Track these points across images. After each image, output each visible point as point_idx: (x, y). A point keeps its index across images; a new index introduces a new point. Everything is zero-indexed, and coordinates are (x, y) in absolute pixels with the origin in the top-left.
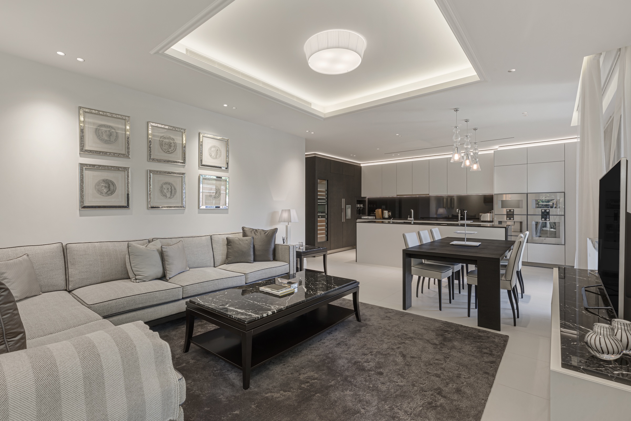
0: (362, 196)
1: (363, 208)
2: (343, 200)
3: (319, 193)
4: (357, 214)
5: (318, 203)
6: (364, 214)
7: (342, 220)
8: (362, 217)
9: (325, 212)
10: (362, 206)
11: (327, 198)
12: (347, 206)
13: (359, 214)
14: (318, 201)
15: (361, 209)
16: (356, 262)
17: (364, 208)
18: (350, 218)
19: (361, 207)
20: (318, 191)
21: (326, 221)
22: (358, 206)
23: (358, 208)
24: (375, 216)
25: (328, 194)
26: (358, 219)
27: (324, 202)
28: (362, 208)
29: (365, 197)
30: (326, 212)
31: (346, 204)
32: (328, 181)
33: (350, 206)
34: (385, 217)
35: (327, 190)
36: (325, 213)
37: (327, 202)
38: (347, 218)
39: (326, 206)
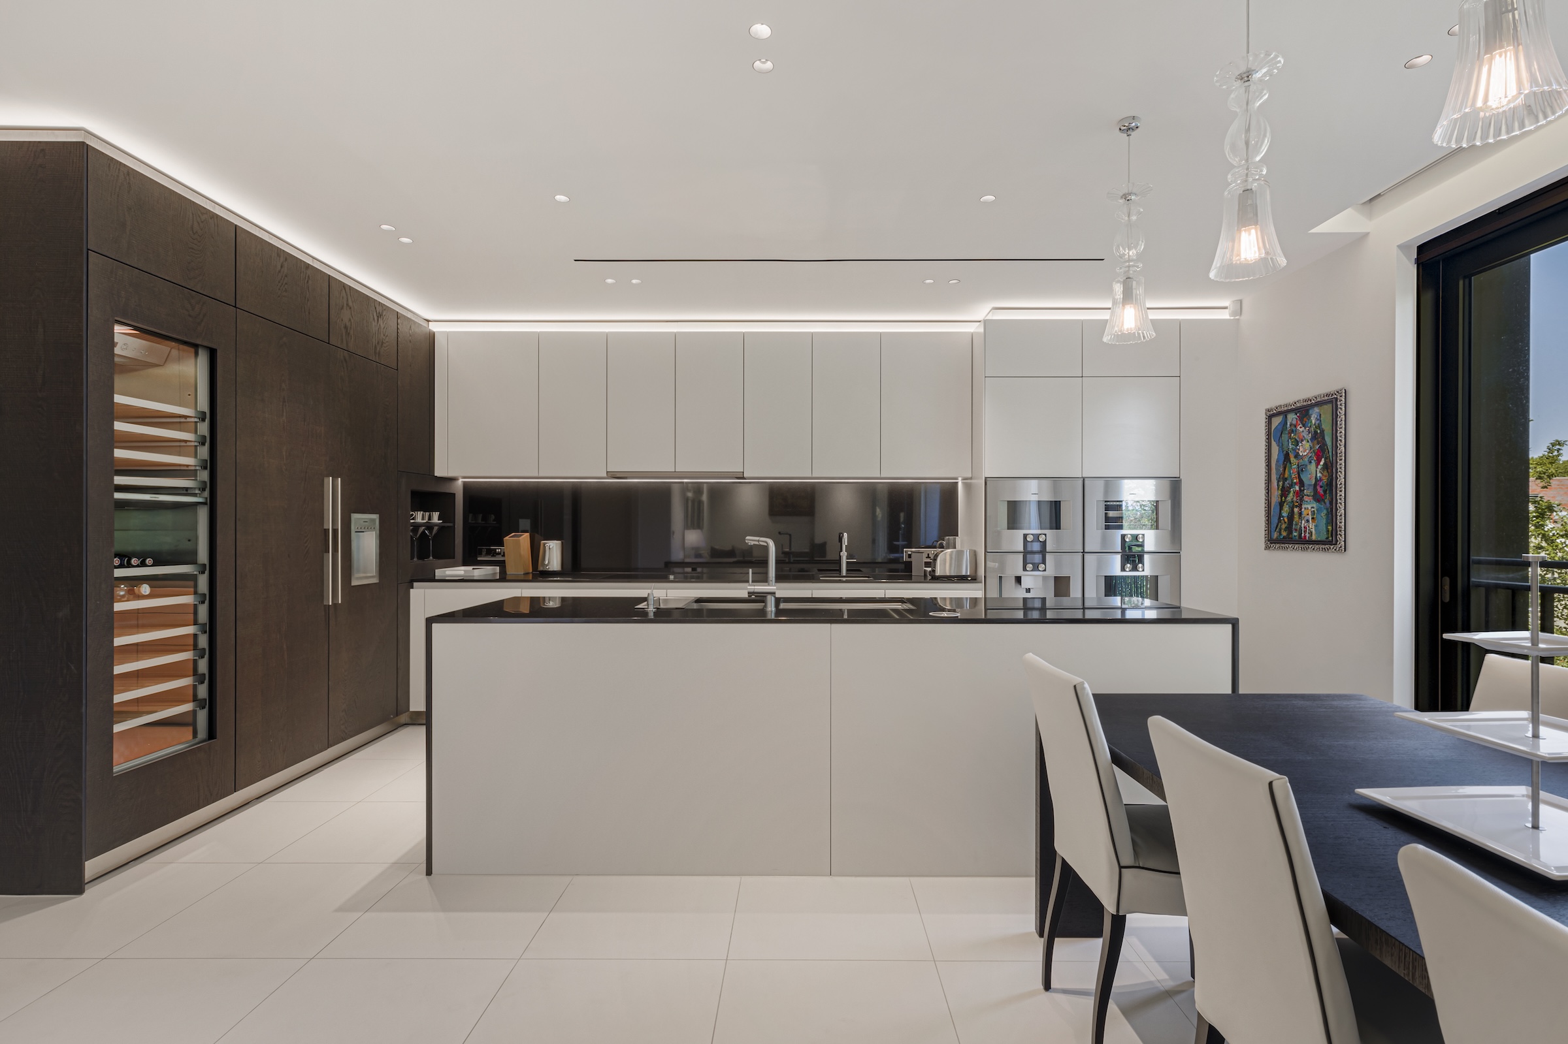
0: (437, 473)
1: (441, 528)
2: (333, 488)
3: (119, 426)
4: (412, 558)
5: (118, 495)
6: (446, 556)
7: (321, 595)
8: (439, 573)
9: (195, 553)
10: (435, 517)
11: (211, 464)
12: (355, 516)
13: (423, 555)
14: (119, 480)
15: (431, 532)
16: (429, 872)
17: (446, 531)
18: (375, 581)
19: (429, 527)
20: (112, 412)
21: (203, 611)
22: (419, 517)
23: (416, 527)
24: (502, 564)
25: (213, 440)
26: (415, 584)
27: (185, 491)
28: (436, 528)
29: (452, 480)
30: (203, 556)
31: (354, 503)
32: (213, 355)
33: (375, 517)
34: (551, 569)
35: (213, 415)
36: (193, 562)
37: (206, 494)
38: (355, 583)
39: (203, 515)
